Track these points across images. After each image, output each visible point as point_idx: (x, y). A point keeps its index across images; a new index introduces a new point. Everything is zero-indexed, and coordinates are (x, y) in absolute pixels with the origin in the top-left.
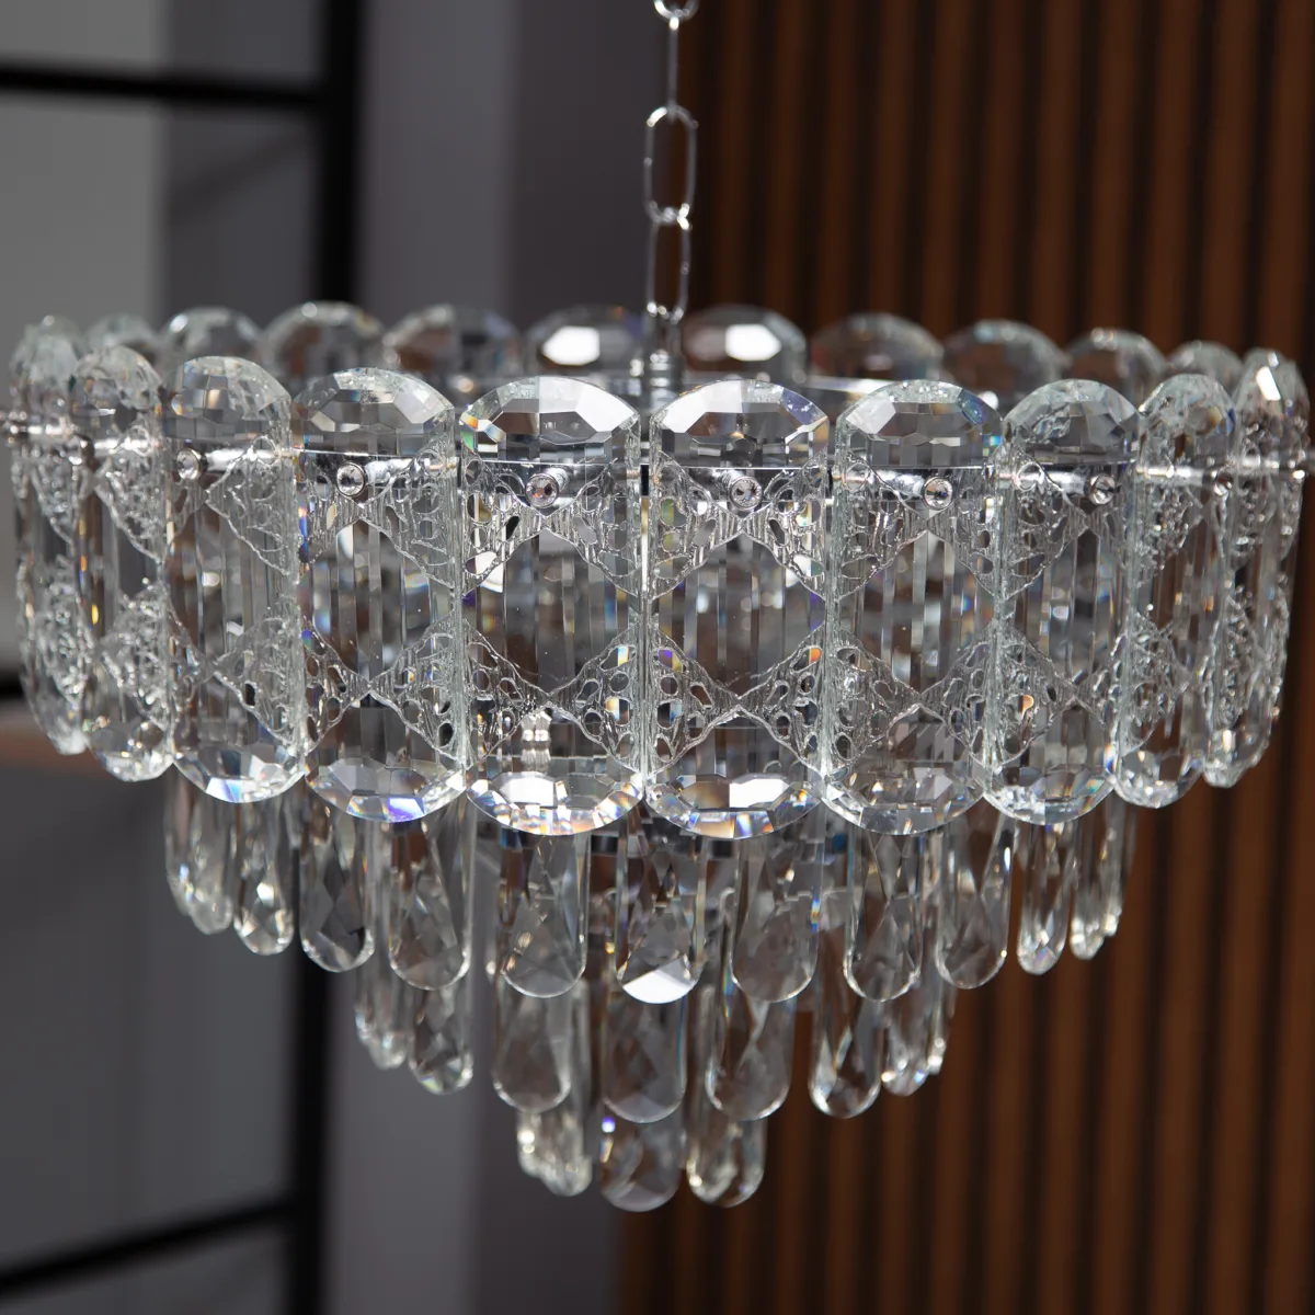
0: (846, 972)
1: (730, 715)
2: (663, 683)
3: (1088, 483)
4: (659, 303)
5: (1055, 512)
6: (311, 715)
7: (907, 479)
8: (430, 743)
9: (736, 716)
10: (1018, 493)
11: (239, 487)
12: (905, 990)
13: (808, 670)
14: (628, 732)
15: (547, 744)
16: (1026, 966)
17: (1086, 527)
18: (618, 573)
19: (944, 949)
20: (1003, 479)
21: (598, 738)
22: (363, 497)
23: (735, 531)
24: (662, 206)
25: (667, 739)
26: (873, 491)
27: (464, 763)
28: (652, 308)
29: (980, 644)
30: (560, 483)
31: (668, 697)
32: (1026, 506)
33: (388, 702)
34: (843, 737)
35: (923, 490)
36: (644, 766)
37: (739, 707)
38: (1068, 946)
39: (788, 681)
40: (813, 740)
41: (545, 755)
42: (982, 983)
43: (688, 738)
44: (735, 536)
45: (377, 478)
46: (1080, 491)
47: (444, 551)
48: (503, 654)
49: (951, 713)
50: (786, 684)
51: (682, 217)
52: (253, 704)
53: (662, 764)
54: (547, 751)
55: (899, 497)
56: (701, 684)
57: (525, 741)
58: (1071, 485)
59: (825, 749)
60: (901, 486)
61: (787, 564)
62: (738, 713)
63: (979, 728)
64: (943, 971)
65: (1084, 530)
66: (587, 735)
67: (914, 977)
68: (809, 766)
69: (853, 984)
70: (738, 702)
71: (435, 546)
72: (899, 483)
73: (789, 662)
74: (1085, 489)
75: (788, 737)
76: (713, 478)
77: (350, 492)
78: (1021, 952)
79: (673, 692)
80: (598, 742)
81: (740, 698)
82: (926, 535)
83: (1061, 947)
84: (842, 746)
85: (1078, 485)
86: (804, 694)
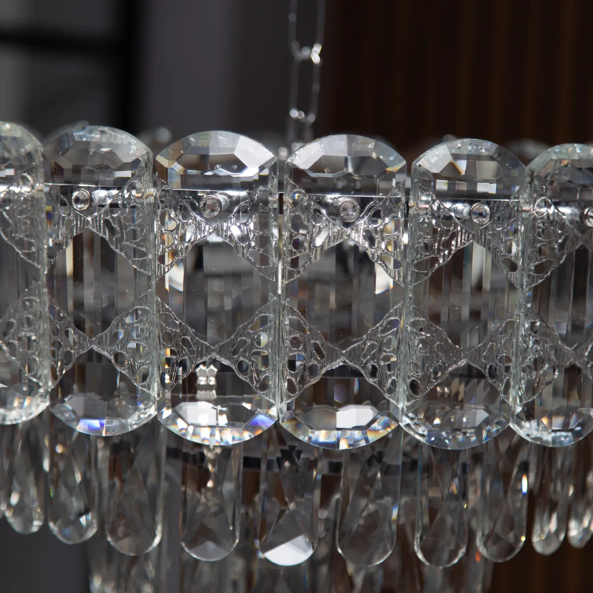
0: (416, 548)
1: (337, 364)
2: (291, 342)
3: (582, 213)
4: (299, 109)
5: (560, 232)
6: (53, 363)
7: (459, 206)
8: (133, 381)
9: (341, 364)
10: (535, 219)
11: (7, 208)
12: (456, 561)
13: (391, 334)
14: (267, 374)
15: (215, 387)
16: (539, 548)
17: (581, 243)
18: (262, 264)
19: (483, 535)
20: (524, 211)
21: (246, 378)
22: (89, 212)
23: (342, 237)
24: (302, 46)
25: (293, 379)
26: (436, 215)
27: (156, 396)
28: (295, 113)
29: (508, 320)
30: (223, 203)
31: (295, 351)
32: (540, 230)
33: (105, 353)
34: (414, 381)
35: (470, 213)
36: (278, 398)
37: (343, 358)
38: (566, 537)
39: (377, 341)
40: (394, 382)
41: (213, 394)
42: (508, 559)
43: (308, 378)
44: (341, 241)
45: (99, 201)
46: (578, 219)
47: (144, 249)
48: (182, 320)
49: (488, 367)
50: (376, 343)
51: (315, 55)
52: (14, 356)
53: (290, 397)
54: (214, 392)
55: (454, 218)
56: (318, 342)
57: (200, 385)
58: (571, 214)
59: (402, 389)
60: (455, 211)
61: (377, 261)
62: (342, 362)
63: (508, 378)
64: (482, 550)
65: (579, 245)
66: (239, 376)
67: (462, 552)
68: (391, 400)
69: (420, 556)
70: (342, 354)
71: (138, 246)
72: (454, 208)
73: (378, 328)
74: (581, 217)
75: (376, 380)
76: (328, 203)
77: (80, 208)
78: (535, 539)
79: (298, 347)
80: (247, 381)
81: (344, 352)
82: (473, 242)
83: (562, 537)
84: (414, 387)
85: (576, 215)
86: (388, 350)
